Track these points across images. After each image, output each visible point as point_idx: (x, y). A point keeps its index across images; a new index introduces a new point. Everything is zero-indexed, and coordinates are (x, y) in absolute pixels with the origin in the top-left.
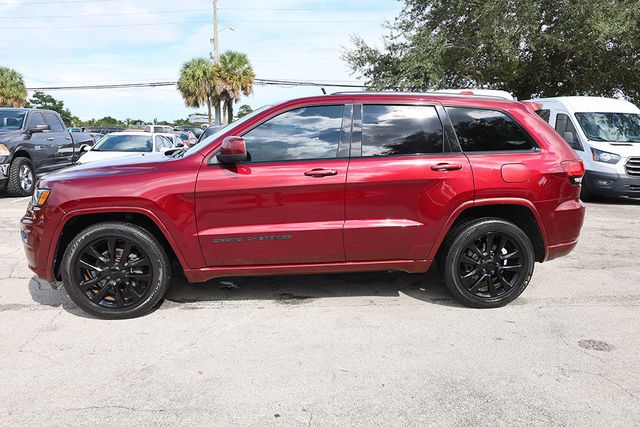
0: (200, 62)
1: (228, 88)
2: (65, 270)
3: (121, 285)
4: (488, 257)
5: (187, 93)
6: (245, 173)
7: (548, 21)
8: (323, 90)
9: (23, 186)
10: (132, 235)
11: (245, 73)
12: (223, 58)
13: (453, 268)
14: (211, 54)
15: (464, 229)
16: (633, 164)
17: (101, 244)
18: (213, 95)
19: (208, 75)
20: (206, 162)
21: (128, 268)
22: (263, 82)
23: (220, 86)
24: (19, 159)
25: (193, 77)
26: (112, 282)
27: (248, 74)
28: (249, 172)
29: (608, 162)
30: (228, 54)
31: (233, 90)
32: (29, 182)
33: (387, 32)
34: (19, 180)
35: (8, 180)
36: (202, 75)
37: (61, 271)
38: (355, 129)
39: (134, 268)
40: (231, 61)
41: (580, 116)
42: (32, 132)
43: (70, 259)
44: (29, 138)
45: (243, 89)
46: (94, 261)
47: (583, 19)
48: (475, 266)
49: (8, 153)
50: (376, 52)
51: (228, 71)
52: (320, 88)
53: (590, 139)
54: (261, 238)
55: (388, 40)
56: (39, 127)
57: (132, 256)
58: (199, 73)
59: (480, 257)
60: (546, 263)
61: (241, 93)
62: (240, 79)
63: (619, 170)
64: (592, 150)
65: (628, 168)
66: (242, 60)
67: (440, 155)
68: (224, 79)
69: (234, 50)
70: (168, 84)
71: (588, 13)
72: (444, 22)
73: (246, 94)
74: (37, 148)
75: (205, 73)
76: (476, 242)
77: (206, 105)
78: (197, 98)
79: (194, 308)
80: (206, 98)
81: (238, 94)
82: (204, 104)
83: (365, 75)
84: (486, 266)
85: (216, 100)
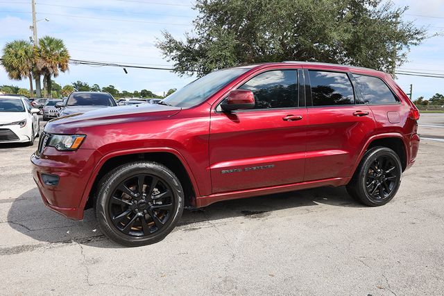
0: (22, 43)
1: (48, 65)
5: (10, 68)
8: (125, 69)
11: (61, 54)
14: (31, 38)
18: (35, 70)
19: (29, 55)
20: (213, 110)
22: (76, 62)
23: (41, 64)
25: (16, 55)
27: (64, 55)
30: (46, 39)
31: (52, 67)
36: (24, 54)
40: (49, 44)
43: (105, 196)
45: (60, 66)
50: (181, 44)
51: (47, 52)
52: (122, 68)
57: (155, 190)
58: (21, 52)
61: (59, 69)
62: (58, 59)
66: (59, 44)
68: (44, 58)
69: (51, 37)
73: (63, 70)
75: (26, 53)
77: (28, 78)
78: (20, 72)
79: (194, 229)
80: (28, 73)
81: (56, 70)
82: (26, 78)
83: (173, 59)
84: (379, 178)
85: (37, 74)
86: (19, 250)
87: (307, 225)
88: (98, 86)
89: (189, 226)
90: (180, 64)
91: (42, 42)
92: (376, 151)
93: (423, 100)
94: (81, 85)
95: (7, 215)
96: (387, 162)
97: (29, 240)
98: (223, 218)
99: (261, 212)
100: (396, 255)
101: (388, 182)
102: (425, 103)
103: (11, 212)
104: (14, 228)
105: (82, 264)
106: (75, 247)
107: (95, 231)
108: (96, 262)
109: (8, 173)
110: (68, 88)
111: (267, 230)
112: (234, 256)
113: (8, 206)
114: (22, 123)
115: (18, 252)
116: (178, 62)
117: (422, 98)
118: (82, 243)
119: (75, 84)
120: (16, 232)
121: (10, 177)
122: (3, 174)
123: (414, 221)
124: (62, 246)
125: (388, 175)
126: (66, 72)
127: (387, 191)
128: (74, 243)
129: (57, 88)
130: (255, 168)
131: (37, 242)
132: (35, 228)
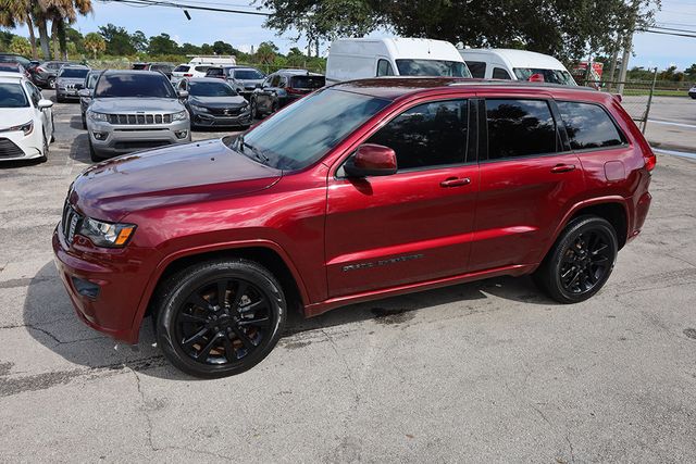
1: (58, 3)
8: (186, 12)
18: (36, 11)
31: (64, 7)
45: (78, 5)
61: (76, 10)
73: (83, 12)
77: (26, 25)
78: (11, 14)
79: (301, 345)
80: (25, 15)
81: (72, 11)
82: (22, 24)
83: (266, 5)
84: (581, 263)
85: (40, 20)
86: (48, 380)
87: (467, 338)
88: (143, 35)
89: (293, 338)
90: (277, 14)
92: (582, 224)
93: (676, 71)
94: (114, 31)
95: (21, 312)
96: (597, 240)
97: (59, 363)
98: (344, 322)
99: (401, 312)
100: (591, 401)
101: (595, 268)
102: (678, 77)
103: (28, 306)
104: (36, 337)
105: (141, 409)
106: (127, 377)
107: (155, 345)
108: (160, 406)
109: (15, 223)
110: (92, 37)
111: (408, 347)
112: (358, 399)
113: (22, 292)
114: (27, 128)
115: (46, 385)
116: (274, 11)
117: (673, 68)
118: (137, 369)
119: (104, 28)
120: (40, 345)
121: (19, 233)
122: (6, 226)
123: (625, 334)
124: (110, 375)
125: (595, 258)
126: (89, 15)
127: (591, 281)
128: (126, 369)
129: (76, 37)
130: (393, 261)
131: (72, 367)
132: (67, 339)
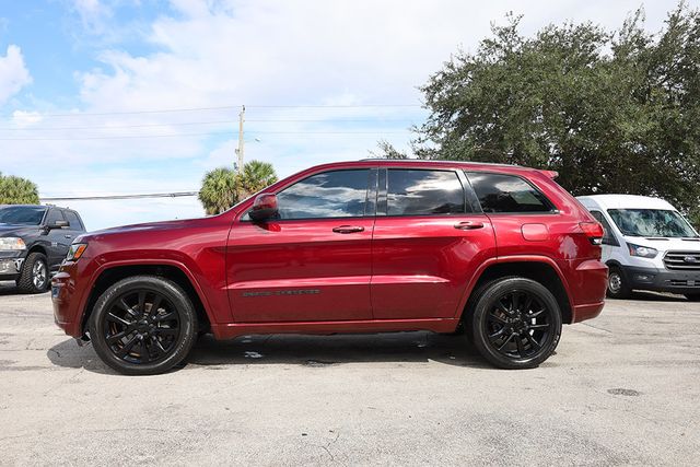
0: (224, 171)
2: (94, 323)
3: (147, 340)
4: (515, 315)
5: (208, 203)
6: (275, 230)
7: (574, 125)
9: (35, 282)
10: (162, 287)
12: (248, 168)
13: (480, 327)
14: (235, 164)
15: (489, 287)
16: (671, 258)
17: (132, 297)
19: (232, 185)
20: (239, 218)
21: (155, 323)
23: (243, 196)
24: (35, 254)
25: (216, 187)
26: (139, 335)
28: (278, 229)
29: (646, 256)
30: (253, 164)
32: (42, 278)
33: (416, 136)
34: (32, 276)
35: (21, 275)
36: (225, 184)
37: (90, 323)
38: (379, 199)
39: (163, 322)
40: (256, 171)
41: (612, 212)
42: (50, 228)
43: (100, 311)
44: (46, 234)
46: (123, 313)
47: (606, 121)
48: (503, 325)
49: (24, 247)
50: (405, 157)
51: (252, 181)
53: (625, 234)
54: (289, 292)
55: (417, 145)
56: (58, 223)
57: (161, 310)
58: (222, 183)
59: (507, 315)
60: (574, 326)
63: (657, 263)
64: (628, 244)
65: (666, 263)
66: (267, 170)
67: (463, 214)
68: (248, 189)
69: (259, 161)
70: (189, 194)
71: (611, 115)
72: (472, 128)
74: (54, 244)
75: (228, 183)
76: (503, 301)
86: (27, 368)
91: (247, 168)
105: (63, 382)
106: (76, 371)
108: (77, 382)
115: (25, 370)
118: (88, 369)
128: (82, 368)
131: (51, 365)
